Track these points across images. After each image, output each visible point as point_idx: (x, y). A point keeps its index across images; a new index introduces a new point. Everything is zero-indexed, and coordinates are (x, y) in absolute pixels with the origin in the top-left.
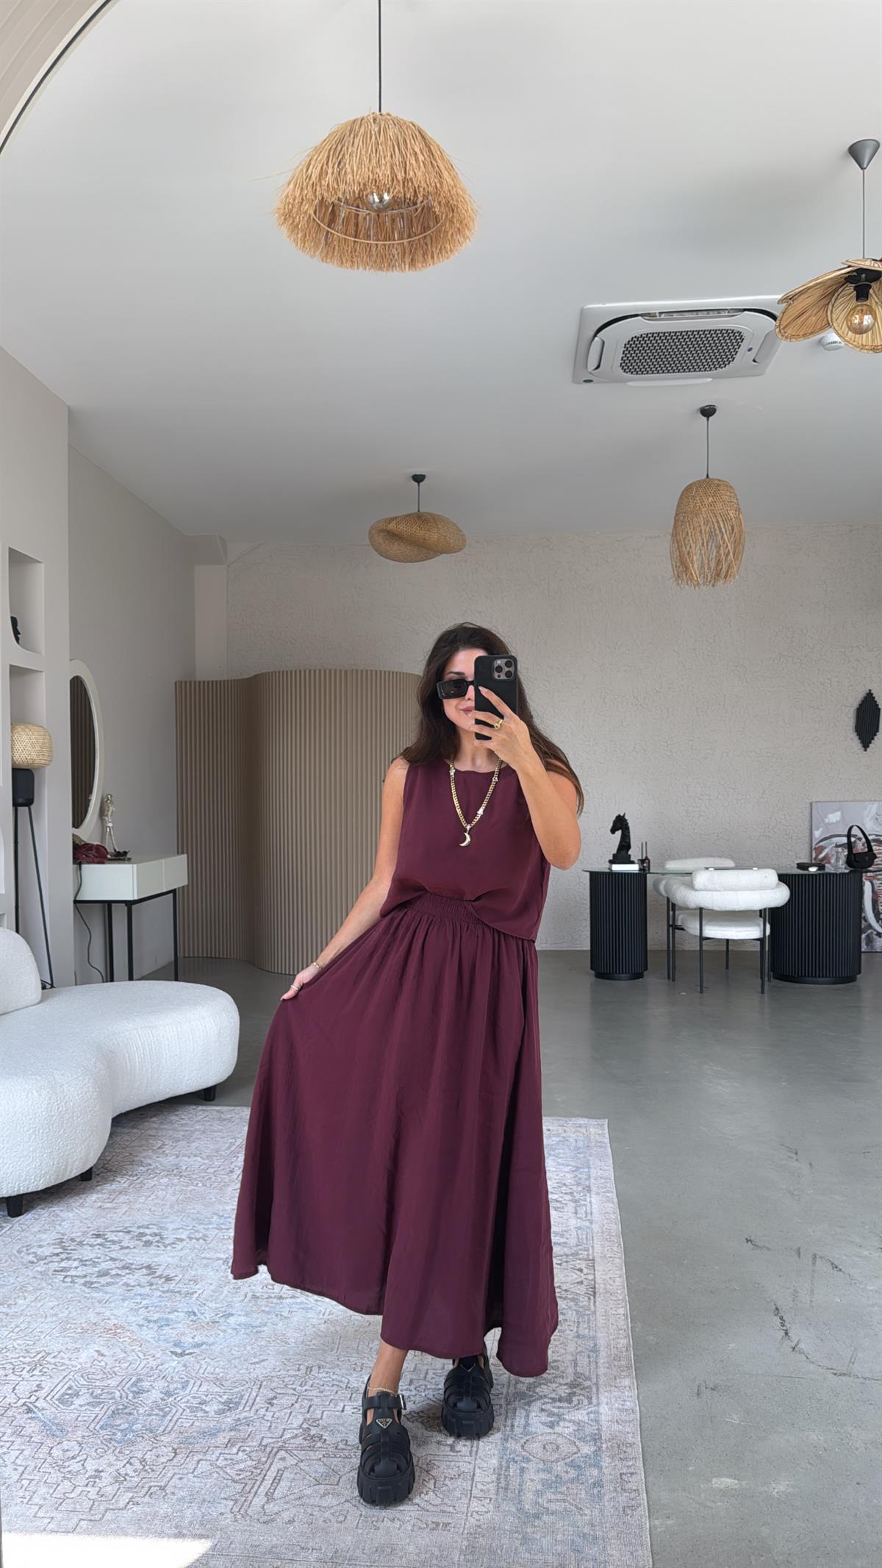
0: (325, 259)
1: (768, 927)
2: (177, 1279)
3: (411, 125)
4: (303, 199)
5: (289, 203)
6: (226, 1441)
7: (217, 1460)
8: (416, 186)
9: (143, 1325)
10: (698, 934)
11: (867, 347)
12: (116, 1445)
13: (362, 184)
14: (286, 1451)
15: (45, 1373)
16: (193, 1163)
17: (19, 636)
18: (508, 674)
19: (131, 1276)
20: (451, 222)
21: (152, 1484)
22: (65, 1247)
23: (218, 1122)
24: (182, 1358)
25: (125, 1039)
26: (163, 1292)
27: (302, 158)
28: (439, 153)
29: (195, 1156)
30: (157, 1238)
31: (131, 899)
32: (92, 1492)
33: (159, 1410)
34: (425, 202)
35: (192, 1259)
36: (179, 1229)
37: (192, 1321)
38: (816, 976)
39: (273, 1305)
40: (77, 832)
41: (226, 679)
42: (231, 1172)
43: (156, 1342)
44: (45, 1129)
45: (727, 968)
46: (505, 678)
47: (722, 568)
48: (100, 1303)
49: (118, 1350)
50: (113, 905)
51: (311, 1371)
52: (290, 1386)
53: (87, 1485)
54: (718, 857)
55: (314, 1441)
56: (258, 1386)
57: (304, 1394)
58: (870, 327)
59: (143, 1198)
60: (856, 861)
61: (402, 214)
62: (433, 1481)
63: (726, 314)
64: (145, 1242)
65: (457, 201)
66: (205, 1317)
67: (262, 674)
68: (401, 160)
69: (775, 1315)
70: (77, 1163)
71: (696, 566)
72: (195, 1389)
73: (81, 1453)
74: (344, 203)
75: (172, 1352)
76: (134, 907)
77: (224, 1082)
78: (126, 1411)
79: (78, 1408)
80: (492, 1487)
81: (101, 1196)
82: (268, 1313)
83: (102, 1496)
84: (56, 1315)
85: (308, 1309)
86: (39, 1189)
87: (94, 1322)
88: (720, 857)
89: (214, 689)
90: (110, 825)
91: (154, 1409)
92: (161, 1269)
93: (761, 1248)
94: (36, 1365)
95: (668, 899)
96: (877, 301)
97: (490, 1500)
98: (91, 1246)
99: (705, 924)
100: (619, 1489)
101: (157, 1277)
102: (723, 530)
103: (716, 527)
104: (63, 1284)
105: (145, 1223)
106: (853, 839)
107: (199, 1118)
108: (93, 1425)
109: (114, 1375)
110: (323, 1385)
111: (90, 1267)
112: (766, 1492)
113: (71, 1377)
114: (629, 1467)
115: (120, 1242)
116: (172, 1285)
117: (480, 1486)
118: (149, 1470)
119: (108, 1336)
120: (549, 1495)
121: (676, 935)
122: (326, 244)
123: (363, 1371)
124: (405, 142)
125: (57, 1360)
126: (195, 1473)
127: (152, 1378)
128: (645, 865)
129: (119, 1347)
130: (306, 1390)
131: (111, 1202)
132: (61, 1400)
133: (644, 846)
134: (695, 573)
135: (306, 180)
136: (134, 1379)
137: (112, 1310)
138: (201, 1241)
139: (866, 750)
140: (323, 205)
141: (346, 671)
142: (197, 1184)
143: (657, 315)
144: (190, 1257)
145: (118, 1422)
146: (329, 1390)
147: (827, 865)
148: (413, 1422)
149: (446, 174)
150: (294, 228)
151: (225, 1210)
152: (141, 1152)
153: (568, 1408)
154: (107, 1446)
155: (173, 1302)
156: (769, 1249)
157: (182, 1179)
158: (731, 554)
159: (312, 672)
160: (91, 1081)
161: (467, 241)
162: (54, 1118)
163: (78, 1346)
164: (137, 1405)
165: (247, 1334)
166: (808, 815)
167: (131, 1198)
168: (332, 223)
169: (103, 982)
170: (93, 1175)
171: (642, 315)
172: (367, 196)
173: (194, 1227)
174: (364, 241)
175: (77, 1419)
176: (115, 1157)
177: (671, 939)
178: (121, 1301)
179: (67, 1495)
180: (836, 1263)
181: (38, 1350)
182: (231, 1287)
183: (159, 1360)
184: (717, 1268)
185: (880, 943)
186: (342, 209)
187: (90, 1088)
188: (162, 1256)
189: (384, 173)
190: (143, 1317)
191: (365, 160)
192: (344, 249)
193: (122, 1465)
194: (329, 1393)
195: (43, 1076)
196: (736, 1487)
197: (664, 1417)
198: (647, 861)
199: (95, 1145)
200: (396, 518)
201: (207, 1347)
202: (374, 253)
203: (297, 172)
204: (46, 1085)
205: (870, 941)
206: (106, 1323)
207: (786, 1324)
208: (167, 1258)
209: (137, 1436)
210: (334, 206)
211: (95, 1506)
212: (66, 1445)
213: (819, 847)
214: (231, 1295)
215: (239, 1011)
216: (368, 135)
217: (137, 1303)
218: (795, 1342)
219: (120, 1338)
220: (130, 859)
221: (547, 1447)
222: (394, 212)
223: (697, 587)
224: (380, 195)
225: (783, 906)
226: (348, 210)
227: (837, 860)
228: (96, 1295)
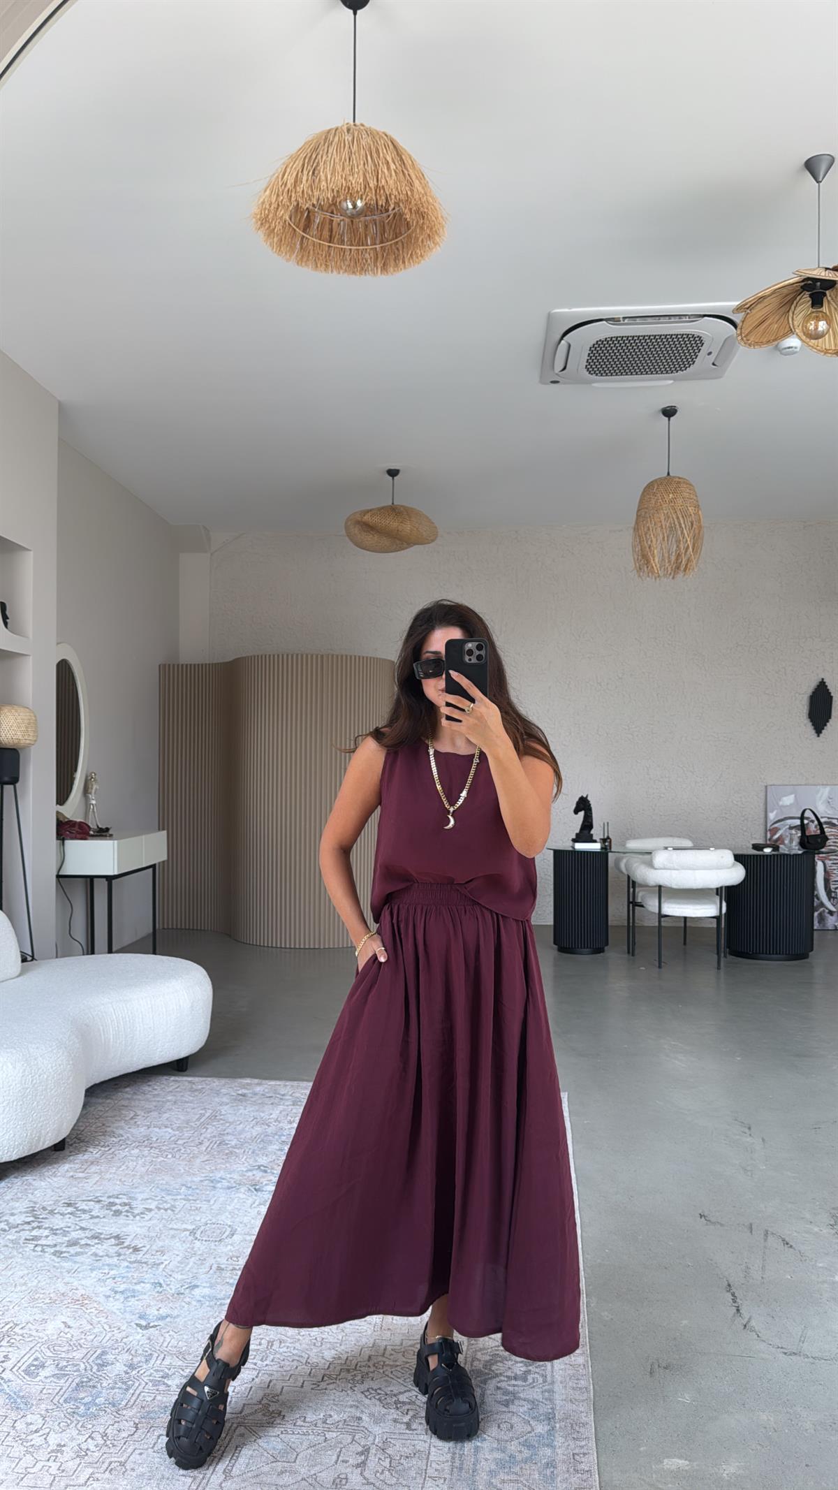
0: (300, 263)
1: (724, 904)
2: (145, 1249)
3: (383, 135)
4: (278, 205)
5: (265, 209)
8: (388, 193)
9: (110, 1296)
10: (657, 911)
12: (79, 1418)
13: (335, 191)
14: (245, 1427)
15: (13, 1343)
16: (163, 1134)
17: (8, 620)
18: (479, 658)
19: (99, 1246)
20: (422, 228)
21: (113, 1459)
22: (36, 1215)
23: (189, 1093)
24: (147, 1331)
25: (99, 1013)
26: (130, 1262)
27: (278, 166)
28: (410, 162)
29: (166, 1127)
30: (127, 1208)
31: (112, 874)
32: (53, 1467)
33: (123, 1383)
34: (396, 209)
35: (160, 1230)
36: (148, 1199)
37: (158, 1292)
38: (770, 954)
40: (61, 809)
41: (208, 662)
42: (201, 1143)
43: (122, 1314)
44: (19, 1101)
45: (685, 944)
46: (477, 661)
47: (681, 562)
48: (69, 1273)
49: (84, 1322)
50: (95, 880)
51: (272, 1345)
53: (48, 1460)
54: (678, 837)
55: (273, 1417)
57: (265, 1368)
58: (825, 332)
59: (114, 1168)
60: (808, 842)
61: (375, 220)
62: (389, 1460)
63: (686, 321)
64: (115, 1211)
65: (427, 209)
66: (171, 1289)
67: (243, 658)
68: (373, 168)
69: (728, 1291)
70: (50, 1134)
71: (657, 560)
72: (158, 1362)
73: (44, 1427)
74: (319, 209)
75: (137, 1324)
76: (113, 881)
77: (195, 1054)
78: (91, 1384)
79: (44, 1380)
80: (447, 1466)
81: (72, 1166)
83: (63, 1471)
84: (25, 1284)
86: (12, 1160)
87: (62, 1292)
88: (680, 837)
89: (195, 671)
90: (94, 802)
91: (117, 1382)
92: (129, 1239)
93: (714, 1223)
94: (4, 1336)
95: (629, 877)
97: (445, 1480)
98: (61, 1214)
99: (665, 902)
100: (572, 1470)
101: (125, 1248)
102: (683, 526)
103: (676, 523)
104: (33, 1254)
105: (115, 1193)
106: (806, 822)
107: (171, 1089)
108: (57, 1398)
109: (79, 1347)
110: (284, 1360)
111: (60, 1236)
112: (716, 1473)
113: (38, 1349)
114: (582, 1447)
115: (90, 1211)
116: (139, 1256)
117: (434, 1465)
118: (111, 1445)
119: (76, 1306)
120: (502, 1476)
121: (636, 911)
122: (301, 248)
123: (323, 1346)
124: (377, 151)
125: (24, 1331)
126: (156, 1448)
127: (117, 1351)
128: (607, 844)
129: (86, 1318)
130: (267, 1365)
131: (83, 1172)
132: (27, 1372)
133: (606, 826)
134: (656, 566)
135: (281, 186)
136: (99, 1351)
137: (80, 1280)
138: (169, 1211)
139: (818, 736)
140: (299, 210)
141: (322, 656)
142: (167, 1155)
143: (621, 319)
144: (158, 1228)
145: (82, 1395)
146: (289, 1365)
147: (781, 846)
148: (370, 1399)
149: (417, 183)
150: (270, 232)
151: (194, 1182)
152: (113, 1123)
153: (524, 1386)
154: (70, 1419)
155: (140, 1273)
156: (722, 1225)
157: (152, 1151)
158: (691, 549)
159: (290, 657)
160: (65, 1054)
161: (437, 246)
162: (28, 1091)
163: (47, 1317)
164: (101, 1378)
165: (211, 1307)
166: (763, 797)
167: (103, 1169)
168: (306, 228)
169: (83, 954)
170: (66, 1146)
171: (607, 320)
172: (340, 202)
173: (163, 1197)
174: (338, 246)
175: (41, 1392)
176: (88, 1128)
177: (631, 916)
178: (89, 1271)
179: (28, 1470)
180: (787, 1239)
181: (7, 1320)
182: (197, 1258)
183: (124, 1333)
184: (671, 1243)
185: (831, 921)
186: (316, 214)
187: (64, 1061)
188: (130, 1226)
189: (356, 181)
190: (110, 1288)
191: (339, 168)
192: (318, 254)
193: (84, 1440)
194: (289, 1369)
195: (18, 1049)
196: (687, 1468)
197: (617, 1396)
198: (609, 840)
199: (69, 1116)
200: (371, 510)
201: (172, 1320)
202: (348, 258)
203: (273, 179)
204: (21, 1058)
205: (822, 919)
206: (73, 1293)
207: (738, 1300)
208: (135, 1229)
209: (100, 1410)
210: (309, 212)
211: (55, 1482)
212: (29, 1418)
213: (773, 828)
214: (196, 1266)
215: (212, 984)
216: (342, 145)
217: (105, 1273)
218: (746, 1320)
219: (87, 1309)
220: (111, 835)
221: (501, 1425)
222: (367, 218)
223: (658, 579)
224: (354, 202)
225: (739, 885)
226: (323, 216)
227: (791, 841)
228: (65, 1264)
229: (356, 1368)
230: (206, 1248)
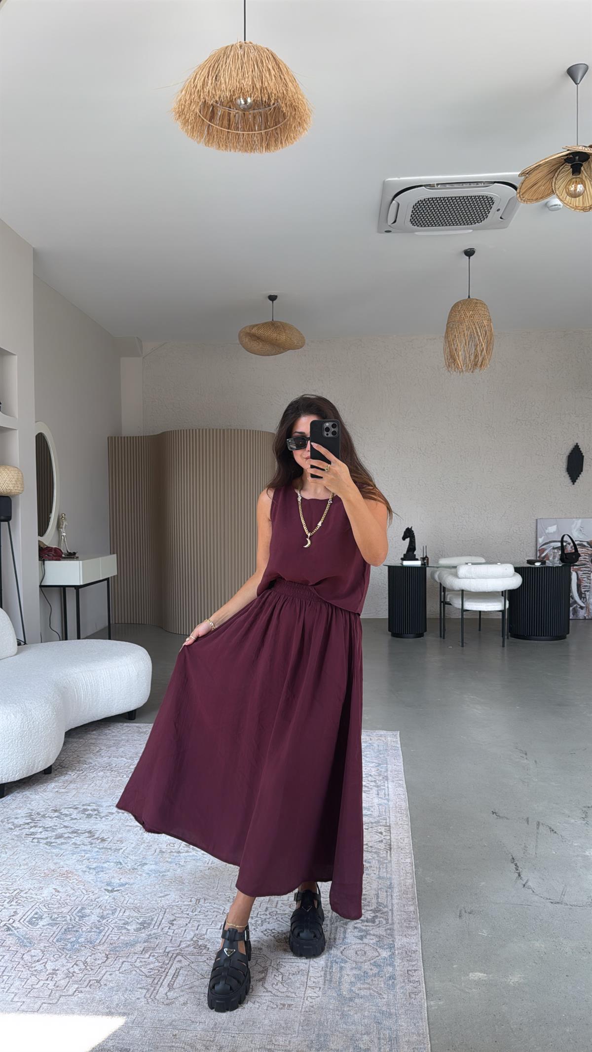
0: (207, 144)
1: (507, 602)
2: (109, 840)
3: (266, 50)
4: (191, 102)
5: (182, 104)
6: (142, 949)
7: (135, 962)
8: (270, 92)
9: (86, 871)
10: (461, 608)
11: (579, 208)
12: (67, 952)
13: (232, 91)
14: (182, 956)
15: (20, 903)
16: (120, 762)
17: (1, 405)
18: (334, 433)
19: (78, 838)
20: (294, 118)
21: (91, 978)
22: (33, 819)
23: (137, 734)
24: (112, 894)
25: (74, 679)
26: (99, 848)
27: (190, 74)
28: (285, 69)
29: (122, 757)
30: (96, 812)
31: (78, 584)
32: (50, 984)
33: (97, 928)
34: (276, 105)
35: (120, 827)
36: (110, 806)
37: (119, 868)
38: (539, 636)
39: (174, 857)
40: (41, 539)
41: (142, 435)
43: (95, 883)
44: (19, 740)
45: (480, 630)
46: (332, 436)
47: (478, 361)
48: (57, 856)
49: (69, 888)
50: (67, 588)
51: (199, 902)
52: (185, 912)
53: (47, 980)
54: (474, 556)
55: (201, 949)
56: (164, 913)
57: (195, 917)
58: (582, 192)
59: (86, 785)
60: (566, 558)
61: (260, 113)
62: (281, 976)
63: (483, 185)
64: (88, 815)
65: (298, 103)
66: (128, 866)
67: (168, 432)
68: (259, 74)
69: (512, 863)
70: (41, 762)
71: (461, 359)
72: (121, 914)
73: (44, 958)
74: (220, 105)
75: (105, 889)
76: (80, 590)
77: (141, 707)
78: (75, 929)
79: (42, 927)
80: (321, 980)
81: (57, 784)
82: (170, 863)
83: (57, 987)
84: (27, 864)
85: (197, 859)
86: (16, 780)
87: (53, 869)
88: (476, 556)
89: (133, 442)
90: (64, 534)
91: (93, 927)
92: (98, 833)
93: (502, 817)
94: (13, 898)
95: (441, 584)
96: (586, 175)
97: (320, 989)
98: (50, 818)
99: (466, 601)
100: (406, 981)
101: (95, 839)
102: (480, 334)
103: (475, 332)
104: (32, 844)
105: (88, 802)
106: (565, 544)
107: (124, 732)
108: (52, 939)
109: (66, 905)
110: (207, 912)
111: (50, 832)
112: (505, 982)
113: (37, 907)
114: (413, 966)
115: (71, 815)
116: (105, 844)
117: (312, 979)
118: (90, 969)
119: (62, 878)
120: (359, 985)
121: (446, 608)
122: (208, 134)
124: (262, 62)
125: (28, 895)
126: (121, 971)
127: (92, 907)
128: (425, 561)
129: (70, 886)
130: (196, 915)
131: (65, 788)
132: (30, 922)
133: (425, 549)
134: (460, 363)
135: (193, 88)
136: (80, 908)
137: (65, 861)
139: (574, 484)
140: (206, 106)
141: (224, 430)
142: (123, 776)
143: (435, 185)
144: (117, 825)
145: (69, 937)
146: (211, 915)
147: (547, 561)
149: (290, 84)
150: (186, 122)
152: (85, 755)
153: (373, 926)
154: (61, 953)
155: (107, 855)
156: (507, 819)
157: (112, 773)
158: (485, 351)
159: (201, 431)
160: (51, 707)
161: (305, 131)
162: (25, 733)
163: (42, 886)
164: (81, 925)
165: (156, 877)
166: (535, 528)
167: (78, 786)
168: (212, 118)
169: (60, 640)
170: (52, 770)
171: (425, 186)
172: (235, 99)
174: (235, 132)
175: (41, 935)
176: (67, 758)
177: (442, 611)
178: (71, 855)
179: (34, 986)
180: (552, 828)
181: (15, 888)
182: (146, 845)
183: (97, 895)
184: (473, 831)
185: (582, 614)
186: (219, 109)
187: (50, 712)
188: (99, 825)
189: (247, 83)
190: (86, 866)
191: (234, 74)
192: (220, 137)
193: (71, 966)
194: (211, 917)
195: (18, 704)
196: (485, 979)
197: (437, 932)
198: (427, 559)
199: (54, 750)
200: (257, 325)
201: (129, 886)
202: (242, 140)
203: (187, 83)
204: (20, 710)
205: (575, 612)
206: (60, 870)
207: (519, 869)
208: (102, 826)
209: (82, 946)
210: (213, 107)
211: (53, 994)
212: (33, 952)
213: (542, 549)
214: (145, 851)
215: (151, 660)
216: (236, 58)
217: (82, 856)
218: (525, 881)
219: (70, 880)
220: (77, 557)
221: (358, 952)
222: (255, 111)
223: (462, 373)
224: (245, 99)
225: (518, 589)
226: (223, 110)
227: (554, 558)
228: (54, 851)
229: (257, 916)
230: (152, 838)
